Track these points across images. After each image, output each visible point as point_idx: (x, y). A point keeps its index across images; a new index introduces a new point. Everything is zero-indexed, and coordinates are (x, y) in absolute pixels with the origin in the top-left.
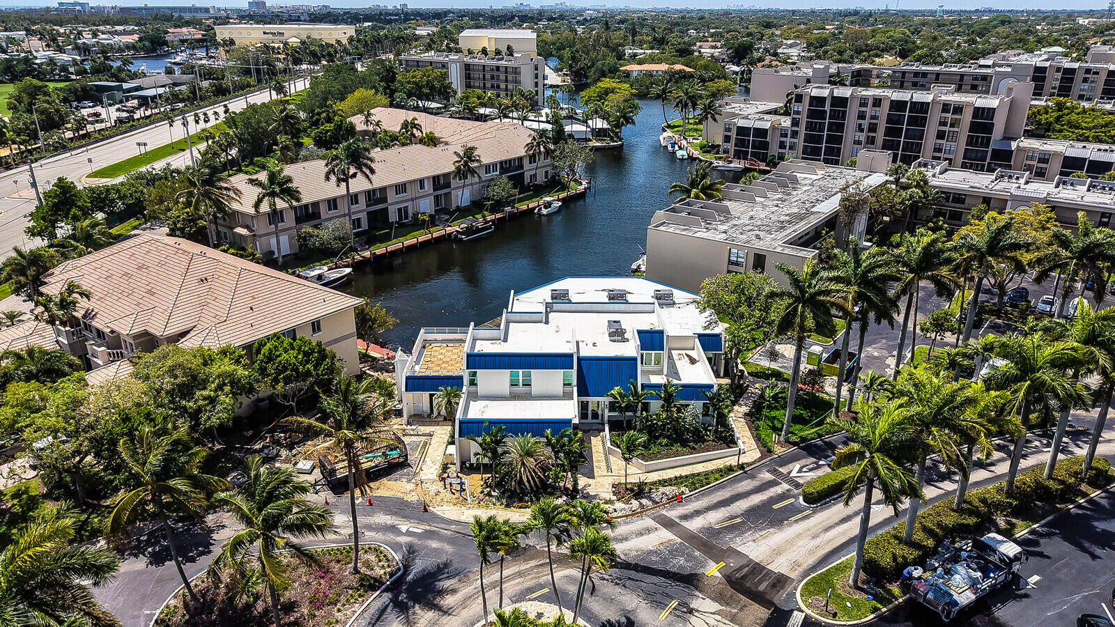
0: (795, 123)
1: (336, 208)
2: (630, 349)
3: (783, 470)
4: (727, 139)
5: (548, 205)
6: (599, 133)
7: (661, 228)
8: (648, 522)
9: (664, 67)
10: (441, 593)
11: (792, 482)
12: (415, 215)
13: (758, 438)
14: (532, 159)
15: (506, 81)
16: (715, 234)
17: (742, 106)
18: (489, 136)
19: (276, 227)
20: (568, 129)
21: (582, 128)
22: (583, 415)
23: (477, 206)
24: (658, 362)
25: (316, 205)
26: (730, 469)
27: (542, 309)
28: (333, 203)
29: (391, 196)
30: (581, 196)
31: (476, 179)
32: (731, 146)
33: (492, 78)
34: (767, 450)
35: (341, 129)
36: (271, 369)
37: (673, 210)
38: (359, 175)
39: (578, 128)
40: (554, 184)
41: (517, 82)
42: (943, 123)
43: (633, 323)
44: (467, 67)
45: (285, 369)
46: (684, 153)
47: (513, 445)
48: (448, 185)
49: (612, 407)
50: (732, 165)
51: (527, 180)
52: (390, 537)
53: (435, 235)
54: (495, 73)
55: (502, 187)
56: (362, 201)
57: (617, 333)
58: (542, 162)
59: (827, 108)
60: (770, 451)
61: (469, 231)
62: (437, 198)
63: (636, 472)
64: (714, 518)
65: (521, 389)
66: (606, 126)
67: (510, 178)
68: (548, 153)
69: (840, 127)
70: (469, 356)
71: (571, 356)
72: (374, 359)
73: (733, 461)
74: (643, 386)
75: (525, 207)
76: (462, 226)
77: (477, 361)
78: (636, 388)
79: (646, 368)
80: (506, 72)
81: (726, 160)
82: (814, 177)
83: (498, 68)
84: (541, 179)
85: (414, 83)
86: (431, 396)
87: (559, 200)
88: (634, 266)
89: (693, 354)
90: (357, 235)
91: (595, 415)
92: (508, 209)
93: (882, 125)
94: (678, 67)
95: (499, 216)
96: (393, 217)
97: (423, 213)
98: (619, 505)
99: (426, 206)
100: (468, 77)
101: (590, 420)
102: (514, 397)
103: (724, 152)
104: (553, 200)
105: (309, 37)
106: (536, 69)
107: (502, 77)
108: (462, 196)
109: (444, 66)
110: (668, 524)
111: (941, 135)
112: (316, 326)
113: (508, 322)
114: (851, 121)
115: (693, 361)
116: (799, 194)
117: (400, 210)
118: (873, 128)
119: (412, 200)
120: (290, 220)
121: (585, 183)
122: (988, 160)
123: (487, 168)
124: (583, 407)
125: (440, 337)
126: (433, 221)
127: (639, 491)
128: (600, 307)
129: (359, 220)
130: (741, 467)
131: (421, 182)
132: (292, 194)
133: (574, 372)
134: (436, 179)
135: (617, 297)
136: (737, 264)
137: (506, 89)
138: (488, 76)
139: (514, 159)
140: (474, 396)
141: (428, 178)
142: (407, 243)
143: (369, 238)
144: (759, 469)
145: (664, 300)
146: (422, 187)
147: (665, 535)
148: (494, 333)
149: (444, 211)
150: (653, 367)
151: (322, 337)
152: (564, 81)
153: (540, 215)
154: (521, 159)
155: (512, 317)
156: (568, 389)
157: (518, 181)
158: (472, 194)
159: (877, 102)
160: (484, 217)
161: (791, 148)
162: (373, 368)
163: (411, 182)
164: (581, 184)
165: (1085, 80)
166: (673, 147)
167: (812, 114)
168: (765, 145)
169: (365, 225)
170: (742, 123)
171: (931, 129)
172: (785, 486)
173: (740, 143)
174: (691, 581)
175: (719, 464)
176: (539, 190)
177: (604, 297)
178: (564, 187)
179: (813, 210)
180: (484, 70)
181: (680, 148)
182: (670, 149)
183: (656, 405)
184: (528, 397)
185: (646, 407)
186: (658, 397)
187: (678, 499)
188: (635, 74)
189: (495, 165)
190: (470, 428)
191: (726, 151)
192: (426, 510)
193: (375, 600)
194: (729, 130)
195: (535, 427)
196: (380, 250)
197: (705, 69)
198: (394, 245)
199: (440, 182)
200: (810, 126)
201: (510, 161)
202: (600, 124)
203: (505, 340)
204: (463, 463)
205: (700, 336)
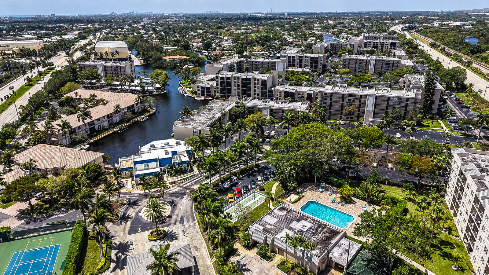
0: (217, 85)
1: (80, 129)
2: (170, 156)
3: (203, 174)
4: (198, 90)
5: (143, 118)
6: (157, 89)
7: (177, 126)
8: (176, 187)
9: (178, 57)
10: (138, 203)
11: (204, 176)
12: (103, 127)
13: (198, 170)
14: (137, 104)
15: (121, 71)
16: (189, 126)
17: (203, 77)
18: (121, 99)
19: (65, 136)
20: (146, 88)
21: (151, 88)
22: (161, 171)
23: (121, 121)
24: (177, 158)
25: (75, 128)
26: (192, 176)
27: (149, 150)
28: (79, 127)
29: (96, 123)
30: (154, 114)
31: (120, 113)
32: (200, 92)
33: (115, 70)
34: (200, 171)
35: (68, 100)
36: (89, 171)
37: (180, 120)
38: (87, 118)
39: (150, 88)
40: (145, 111)
41: (125, 71)
42: (255, 84)
43: (170, 150)
44: (105, 67)
45: (93, 170)
46: (187, 95)
47: (147, 178)
48: (112, 116)
49: (167, 168)
50: (201, 99)
51: (136, 111)
52: (125, 198)
53: (111, 132)
54: (116, 69)
55: (129, 114)
56: (88, 125)
57: (167, 153)
58: (140, 104)
59: (225, 80)
60: (200, 172)
61: (121, 129)
62: (109, 121)
63: (173, 179)
64: (188, 184)
65: (147, 168)
66: (159, 86)
67: (131, 111)
68: (142, 102)
69: (230, 86)
70: (134, 162)
71: (157, 159)
72: (107, 168)
73: (193, 174)
74: (174, 163)
75: (136, 120)
76: (119, 128)
77: (136, 163)
78: (172, 163)
79: (174, 159)
80: (120, 68)
81: (199, 96)
82: (218, 105)
83: (117, 67)
84: (140, 110)
85: (86, 75)
86: (126, 172)
87: (147, 116)
88: (172, 135)
89: (185, 155)
90: (88, 135)
91: (164, 171)
92: (131, 121)
93: (241, 85)
94: (183, 57)
95: (129, 124)
96: (97, 129)
97: (106, 126)
98: (170, 185)
99: (106, 124)
100: (105, 70)
101: (163, 172)
102: (145, 169)
103: (198, 94)
104: (145, 117)
105: (23, 47)
106: (131, 66)
107: (119, 70)
108: (116, 119)
109: (95, 66)
110: (180, 187)
111: (255, 87)
112: (94, 161)
113: (141, 154)
114: (232, 84)
115: (185, 156)
116: (213, 112)
117: (98, 126)
118: (238, 85)
119: (102, 123)
120: (68, 134)
121: (155, 110)
122: (268, 93)
123: (123, 109)
124: (161, 169)
125: (124, 160)
126: (109, 128)
127: (174, 183)
128: (162, 148)
129: (87, 131)
130: (194, 175)
131: (104, 117)
132: (69, 127)
133: (158, 162)
134: (108, 115)
135: (167, 144)
136: (195, 133)
137: (121, 74)
138: (113, 70)
139: (131, 106)
140: (136, 171)
141: (106, 116)
142: (103, 136)
143: (91, 136)
144: (198, 175)
145: (178, 144)
146: (104, 118)
147: (179, 188)
148: (138, 157)
149: (112, 125)
150: (176, 159)
151: (97, 163)
152: (141, 63)
153: (141, 122)
154: (133, 105)
155: (142, 152)
156: (157, 166)
157: (133, 112)
158: (119, 118)
159: (238, 78)
160: (124, 124)
161: (217, 92)
162: (107, 170)
163: (101, 118)
164: (153, 110)
165: (305, 60)
166: (183, 92)
167: (221, 82)
168: (210, 92)
169: (89, 132)
170: (202, 85)
171: (253, 85)
172: (202, 177)
173: (202, 91)
174: (184, 194)
175: (190, 175)
176: (140, 114)
177: (163, 145)
178: (148, 111)
179: (215, 116)
180: (112, 68)
181: (185, 93)
182: (182, 93)
183: (177, 166)
184: (149, 169)
185: (175, 167)
186: (177, 165)
187: (182, 183)
188: (168, 60)
189: (125, 108)
190: (137, 176)
191: (199, 94)
192: (131, 193)
193: (125, 207)
194: (199, 87)
195: (151, 174)
196: (96, 139)
197: (193, 57)
198: (99, 137)
199: (109, 116)
200: (221, 86)
201: (130, 106)
202: (157, 86)
203: (141, 158)
204: (136, 184)
205: (186, 151)
